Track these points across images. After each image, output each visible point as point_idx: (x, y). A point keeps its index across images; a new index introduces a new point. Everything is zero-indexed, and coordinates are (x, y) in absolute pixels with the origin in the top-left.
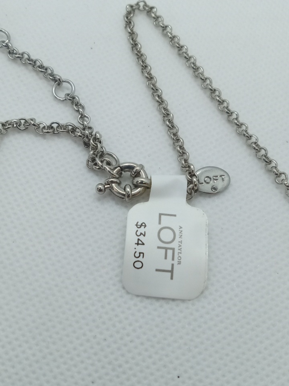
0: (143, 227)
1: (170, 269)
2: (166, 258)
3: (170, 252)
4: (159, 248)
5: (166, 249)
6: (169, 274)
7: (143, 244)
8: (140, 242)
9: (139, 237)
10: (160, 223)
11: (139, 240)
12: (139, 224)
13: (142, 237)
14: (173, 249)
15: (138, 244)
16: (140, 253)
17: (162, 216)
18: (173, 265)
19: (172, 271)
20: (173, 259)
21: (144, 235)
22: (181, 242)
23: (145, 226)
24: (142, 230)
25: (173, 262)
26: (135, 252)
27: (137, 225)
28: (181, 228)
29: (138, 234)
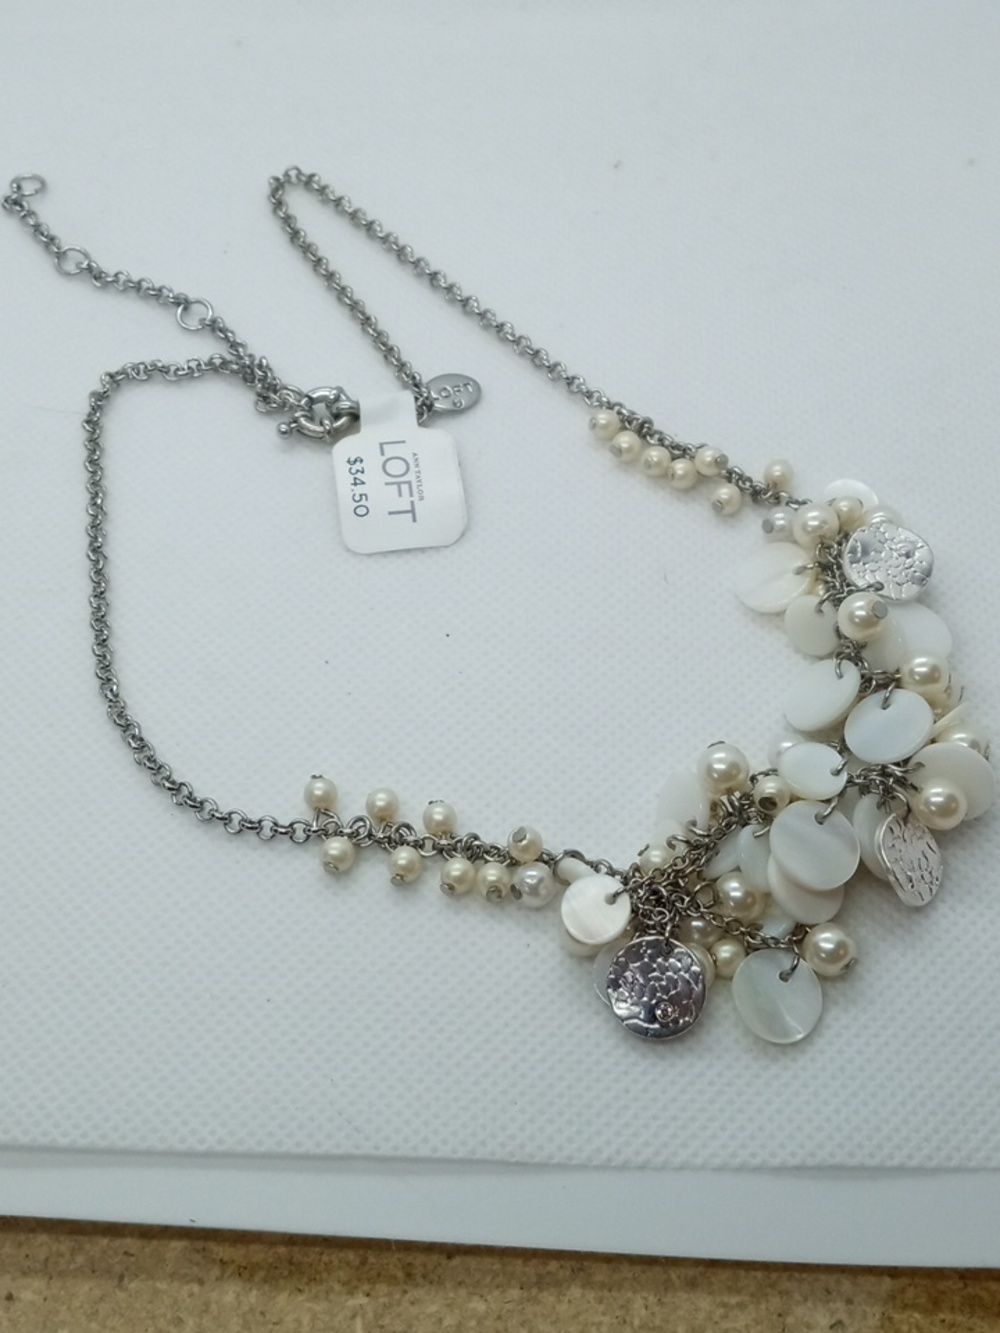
0: (358, 463)
1: (409, 508)
2: (400, 495)
3: (405, 488)
4: (387, 484)
5: (399, 484)
6: (410, 515)
7: (363, 483)
8: (358, 482)
9: (357, 476)
10: (383, 454)
11: (355, 479)
12: (353, 459)
13: (359, 475)
14: (409, 483)
15: (355, 484)
16: (361, 495)
17: (385, 446)
18: (412, 503)
19: (412, 511)
20: (411, 495)
21: (363, 472)
22: (419, 472)
23: (362, 461)
24: (358, 466)
25: (412, 499)
26: (354, 495)
27: (349, 462)
28: (415, 455)
29: (353, 471)
